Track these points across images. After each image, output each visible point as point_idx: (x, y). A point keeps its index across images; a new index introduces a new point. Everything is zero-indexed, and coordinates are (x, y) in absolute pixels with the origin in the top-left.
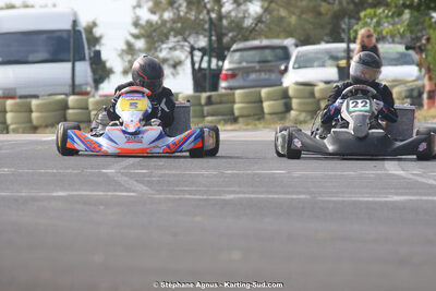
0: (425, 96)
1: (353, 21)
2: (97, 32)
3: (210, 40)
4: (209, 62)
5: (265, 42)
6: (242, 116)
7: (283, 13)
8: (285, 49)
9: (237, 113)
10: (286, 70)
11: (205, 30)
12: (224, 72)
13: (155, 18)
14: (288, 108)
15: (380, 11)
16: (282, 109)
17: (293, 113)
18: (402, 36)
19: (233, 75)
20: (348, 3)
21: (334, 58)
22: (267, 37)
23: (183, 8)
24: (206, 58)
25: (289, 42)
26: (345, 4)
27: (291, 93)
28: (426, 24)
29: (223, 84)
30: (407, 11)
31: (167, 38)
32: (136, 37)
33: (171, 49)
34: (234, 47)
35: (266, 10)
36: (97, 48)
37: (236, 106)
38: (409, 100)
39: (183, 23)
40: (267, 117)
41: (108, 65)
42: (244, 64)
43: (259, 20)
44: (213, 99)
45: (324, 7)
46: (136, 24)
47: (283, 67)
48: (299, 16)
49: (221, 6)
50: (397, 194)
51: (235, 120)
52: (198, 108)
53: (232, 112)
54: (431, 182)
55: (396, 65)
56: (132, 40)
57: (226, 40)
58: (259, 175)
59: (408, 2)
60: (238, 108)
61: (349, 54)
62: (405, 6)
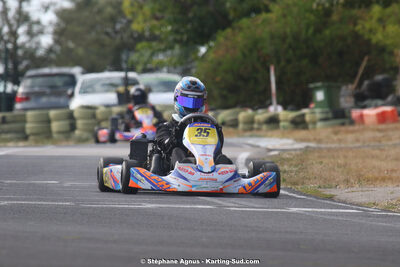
1: (131, 53)
3: (6, 69)
4: (5, 87)
5: (55, 70)
6: (33, 134)
7: (71, 45)
8: (72, 76)
9: (28, 131)
10: (72, 95)
11: (2, 58)
12: (19, 96)
14: (73, 127)
15: (154, 44)
16: (68, 128)
17: (77, 132)
18: (175, 67)
19: (27, 98)
21: (112, 86)
22: (59, 64)
25: (76, 70)
27: (76, 114)
28: (193, 56)
29: (18, 106)
34: (28, 74)
35: (57, 42)
37: (28, 125)
40: (55, 136)
42: (37, 89)
43: (50, 50)
44: (8, 119)
45: (107, 40)
47: (69, 92)
48: (86, 48)
49: (17, 38)
51: (26, 138)
53: (23, 131)
55: (165, 91)
57: (21, 67)
59: (178, 37)
60: (29, 127)
61: (127, 82)
62: (176, 41)
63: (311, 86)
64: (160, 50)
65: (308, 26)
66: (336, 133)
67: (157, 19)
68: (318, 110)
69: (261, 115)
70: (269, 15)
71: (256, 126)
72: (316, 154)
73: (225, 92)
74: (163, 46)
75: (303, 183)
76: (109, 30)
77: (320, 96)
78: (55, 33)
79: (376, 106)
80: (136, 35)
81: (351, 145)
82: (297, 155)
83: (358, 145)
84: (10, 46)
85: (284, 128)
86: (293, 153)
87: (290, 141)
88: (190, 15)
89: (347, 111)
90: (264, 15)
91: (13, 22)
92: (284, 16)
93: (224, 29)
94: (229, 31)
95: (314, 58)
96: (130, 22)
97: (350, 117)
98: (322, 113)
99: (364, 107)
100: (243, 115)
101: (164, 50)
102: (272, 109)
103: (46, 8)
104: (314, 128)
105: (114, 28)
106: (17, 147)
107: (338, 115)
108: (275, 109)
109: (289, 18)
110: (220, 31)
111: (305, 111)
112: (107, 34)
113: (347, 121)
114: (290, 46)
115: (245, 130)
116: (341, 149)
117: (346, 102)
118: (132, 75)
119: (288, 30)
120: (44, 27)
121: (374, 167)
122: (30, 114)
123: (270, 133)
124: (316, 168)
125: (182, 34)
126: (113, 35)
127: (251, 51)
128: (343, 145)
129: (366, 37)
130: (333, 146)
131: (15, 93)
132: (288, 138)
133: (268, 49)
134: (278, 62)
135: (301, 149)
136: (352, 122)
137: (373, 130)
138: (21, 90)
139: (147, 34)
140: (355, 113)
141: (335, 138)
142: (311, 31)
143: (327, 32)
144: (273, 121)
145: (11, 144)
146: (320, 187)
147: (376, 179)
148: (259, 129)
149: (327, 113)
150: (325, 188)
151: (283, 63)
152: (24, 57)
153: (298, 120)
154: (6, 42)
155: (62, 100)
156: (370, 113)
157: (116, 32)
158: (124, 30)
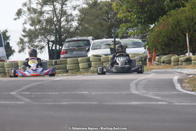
0: (147, 60)
1: (117, 29)
2: (8, 34)
3: (56, 38)
4: (56, 47)
5: (80, 38)
6: (70, 70)
8: (88, 41)
10: (89, 50)
11: (54, 33)
12: (62, 51)
13: (32, 28)
14: (90, 66)
15: (128, 24)
16: (87, 66)
17: (92, 68)
19: (66, 52)
20: (115, 21)
21: (109, 45)
22: (81, 36)
23: (44, 24)
24: (54, 45)
25: (90, 38)
26: (113, 22)
27: (91, 59)
28: (147, 30)
29: (62, 56)
30: (139, 25)
31: (38, 37)
32: (24, 36)
33: (39, 41)
34: (66, 40)
35: (80, 24)
36: (8, 41)
37: (68, 65)
38: (141, 62)
39: (44, 30)
40: (81, 70)
41: (13, 48)
42: (71, 48)
43: (77, 28)
44: (58, 62)
45: (104, 23)
46: (24, 31)
48: (94, 27)
49: (60, 23)
50: (135, 101)
51: (67, 72)
53: (66, 69)
54: (150, 96)
56: (23, 38)
57: (63, 37)
58: (77, 94)
59: (140, 20)
61: (115, 43)
62: (138, 22)
64: (130, 27)
67: (129, 12)
69: (182, 58)
70: (185, 8)
71: (180, 63)
73: (163, 47)
78: (79, 20)
84: (57, 27)
85: (194, 63)
88: (146, 9)
90: (182, 9)
91: (58, 15)
92: (192, 8)
94: (165, 16)
96: (116, 14)
100: (174, 58)
102: (187, 54)
103: (75, 8)
105: (108, 17)
106: (63, 76)
108: (189, 55)
110: (160, 17)
112: (104, 20)
115: (175, 65)
118: (117, 40)
123: (187, 66)
126: (107, 20)
127: (176, 26)
131: (60, 50)
133: (184, 25)
134: (190, 31)
144: (188, 60)
145: (60, 75)
155: (83, 52)
157: (109, 19)
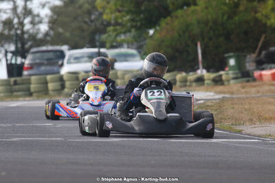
1: (101, 35)
3: (16, 47)
4: (16, 60)
5: (50, 48)
6: (36, 92)
7: (60, 30)
8: (62, 52)
9: (32, 90)
10: (62, 64)
11: (14, 40)
12: (26, 66)
14: (63, 87)
15: (118, 27)
16: (59, 87)
17: (66, 90)
18: (132, 44)
19: (31, 67)
20: (100, 25)
21: (91, 57)
22: (53, 44)
24: (14, 57)
25: (65, 48)
26: (98, 25)
27: (65, 78)
28: (145, 35)
29: (25, 73)
30: (133, 30)
34: (32, 50)
35: (51, 28)
40: (51, 92)
42: (38, 61)
43: (47, 34)
44: (18, 82)
45: (85, 26)
47: (60, 63)
48: (71, 33)
49: (23, 26)
51: (30, 94)
52: (9, 87)
53: (29, 89)
57: (27, 46)
59: (134, 24)
60: (33, 87)
62: (132, 27)
63: (226, 55)
64: (122, 33)
65: (223, 15)
66: (243, 88)
67: (119, 11)
68: (231, 72)
69: (192, 76)
70: (196, 8)
71: (188, 84)
72: (230, 102)
74: (123, 30)
75: (221, 122)
76: (87, 20)
77: (232, 62)
78: (50, 22)
79: (271, 69)
80: (105, 23)
81: (254, 95)
82: (217, 103)
83: (258, 95)
84: (19, 32)
85: (208, 84)
86: (214, 101)
87: (212, 94)
88: (143, 8)
89: (251, 72)
90: (193, 8)
91: (21, 15)
92: (207, 8)
93: (165, 17)
94: (169, 18)
95: (228, 36)
96: (101, 14)
97: (253, 76)
98: (234, 74)
99: (263, 69)
100: (180, 76)
101: (125, 33)
102: (199, 72)
103: (43, 6)
104: (229, 84)
105: (90, 18)
106: (25, 101)
107: (245, 75)
108: (202, 72)
109: (210, 9)
110: (162, 19)
111: (222, 73)
112: (85, 22)
113: (251, 79)
114: (211, 28)
115: (181, 87)
116: (247, 98)
117: (250, 66)
118: (103, 50)
119: (210, 17)
120: (42, 18)
121: (270, 110)
122: (33, 78)
123: (198, 88)
124: (230, 112)
125: (137, 21)
126: (89, 23)
127: (184, 32)
128: (248, 96)
129: (264, 21)
130: (242, 96)
131: (23, 64)
132: (211, 91)
133: (196, 30)
134: (203, 40)
135: (219, 99)
136: (254, 80)
137: (269, 85)
138: (27, 62)
139: (113, 22)
140: (257, 74)
141: (243, 91)
142: (225, 17)
143: (237, 18)
144: (200, 80)
145: (21, 99)
146: (232, 125)
147: (271, 118)
148: (190, 86)
149: (237, 73)
150: (236, 125)
151: (206, 40)
152: (29, 40)
153: (217, 79)
154: (16, 29)
155: (55, 68)
156: (267, 73)
157: (92, 21)
158: (97, 19)
